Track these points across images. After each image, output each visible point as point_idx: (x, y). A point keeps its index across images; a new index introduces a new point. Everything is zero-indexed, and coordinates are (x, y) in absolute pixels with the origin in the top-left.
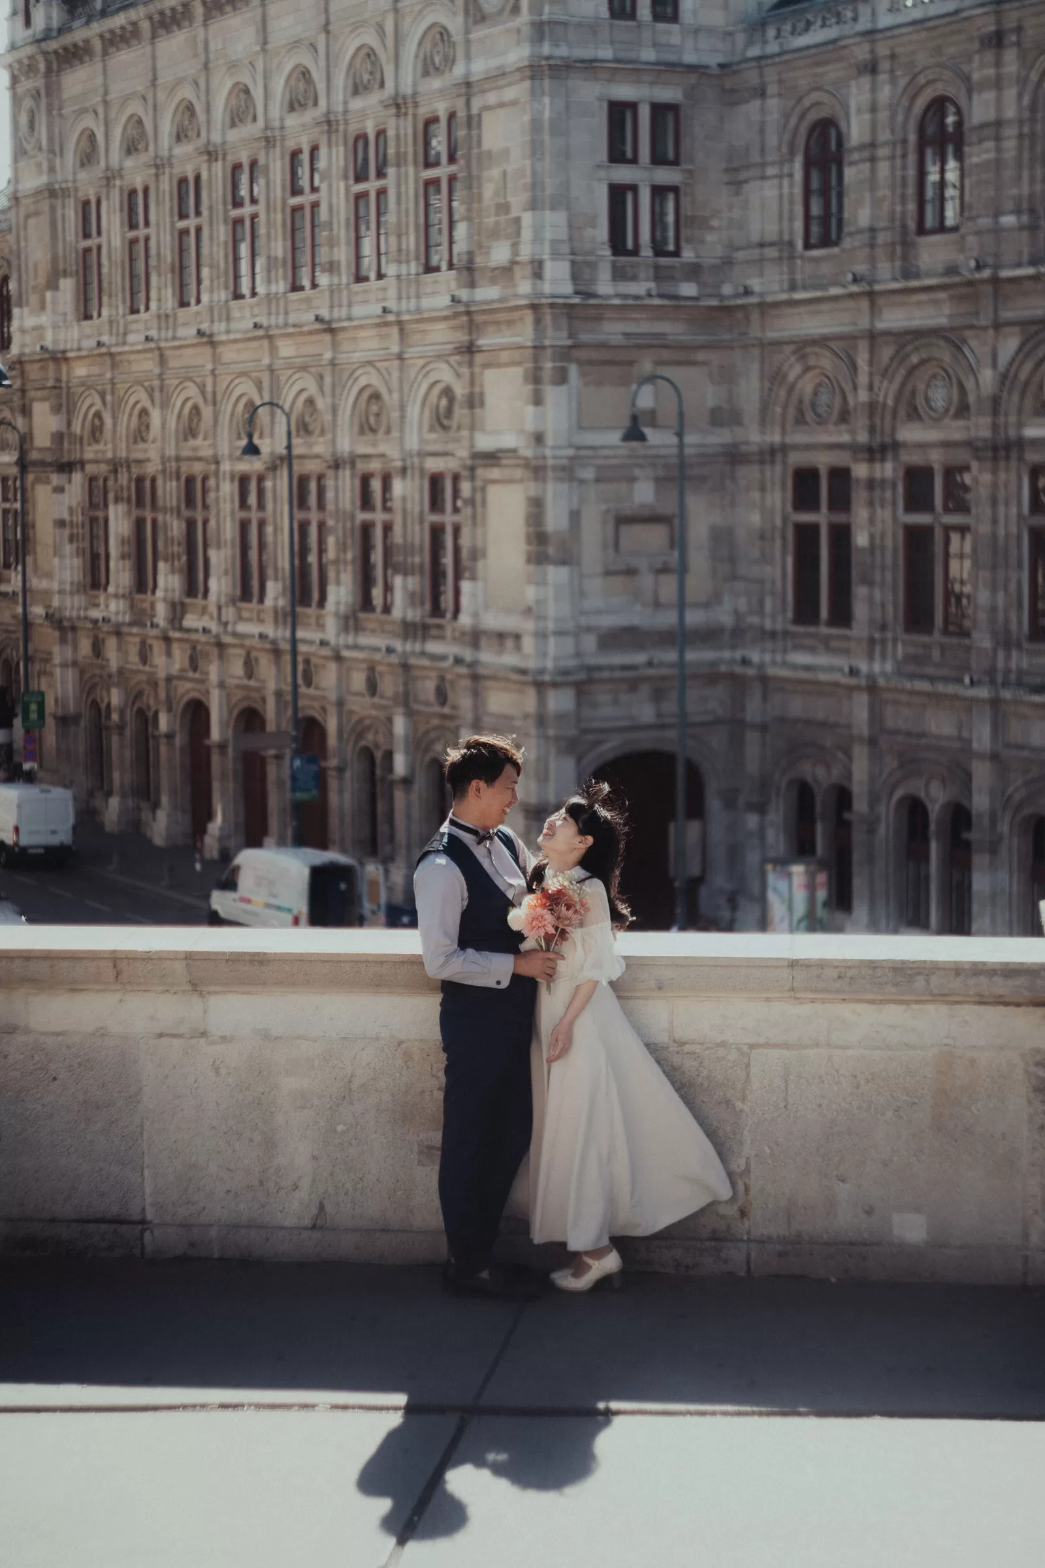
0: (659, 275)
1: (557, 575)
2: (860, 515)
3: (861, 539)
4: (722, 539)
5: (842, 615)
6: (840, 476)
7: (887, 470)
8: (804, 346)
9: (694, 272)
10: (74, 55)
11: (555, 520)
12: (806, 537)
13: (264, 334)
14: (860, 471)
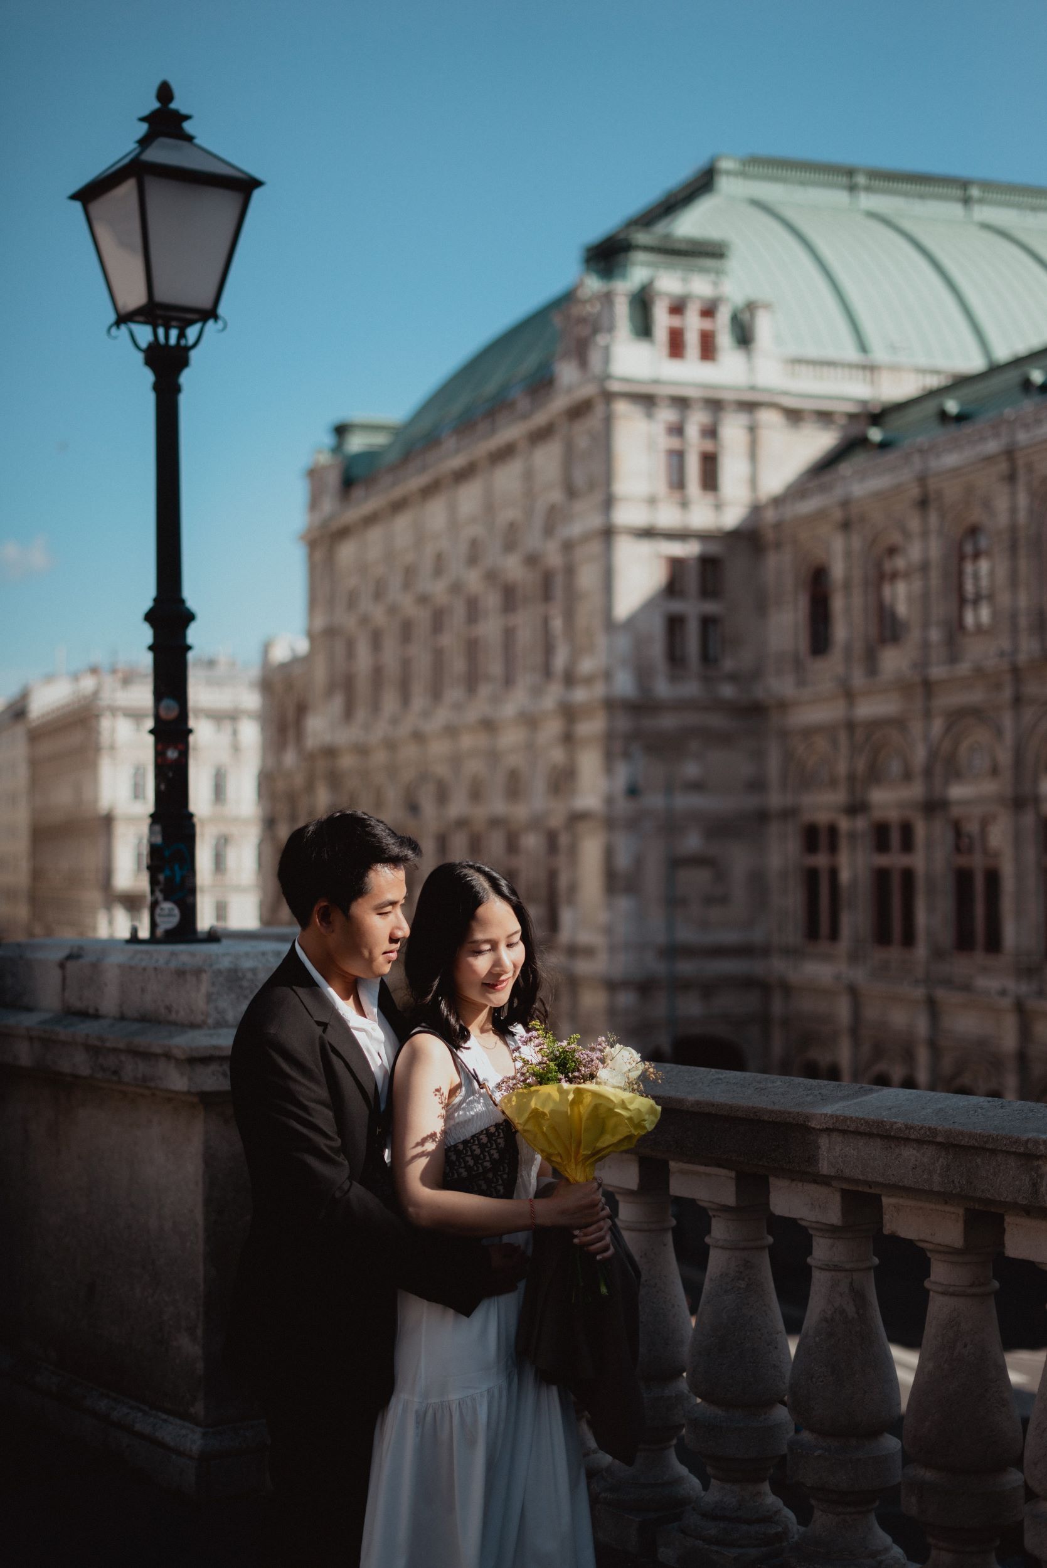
0: (707, 680)
1: (624, 903)
2: (844, 860)
3: (845, 876)
4: (757, 880)
5: (834, 935)
6: (833, 831)
7: (861, 824)
8: (808, 732)
9: (733, 678)
10: (343, 533)
11: (623, 861)
12: (811, 877)
13: (451, 731)
14: (844, 824)
